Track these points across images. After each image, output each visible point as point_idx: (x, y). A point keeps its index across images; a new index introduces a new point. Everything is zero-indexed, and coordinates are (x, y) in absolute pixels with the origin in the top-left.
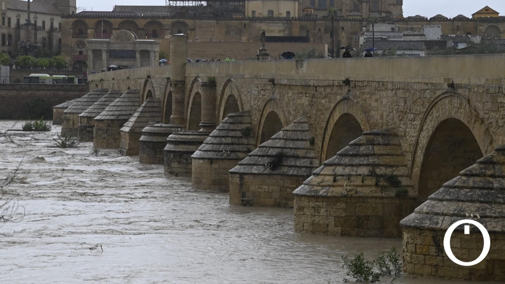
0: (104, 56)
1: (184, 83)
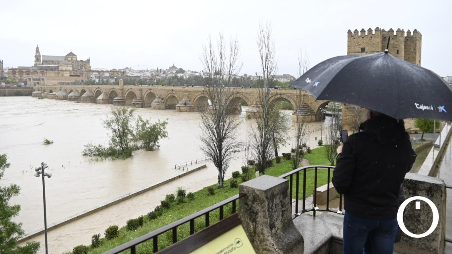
0: (32, 80)
1: (123, 89)
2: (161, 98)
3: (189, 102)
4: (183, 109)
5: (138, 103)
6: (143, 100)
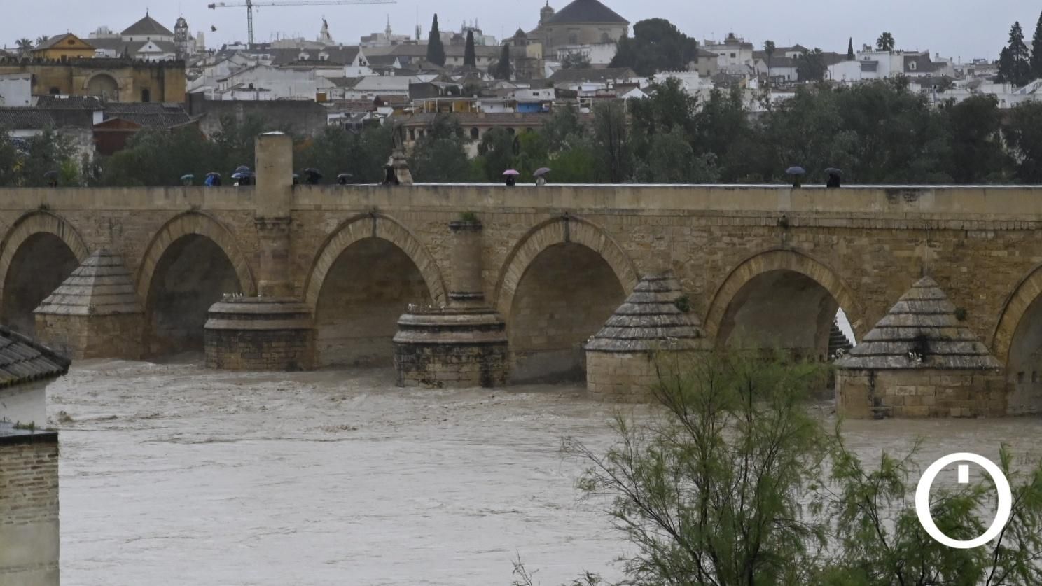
1: (289, 220)
2: (675, 295)
3: (951, 333)
4: (902, 394)
5: (449, 348)
6: (489, 318)
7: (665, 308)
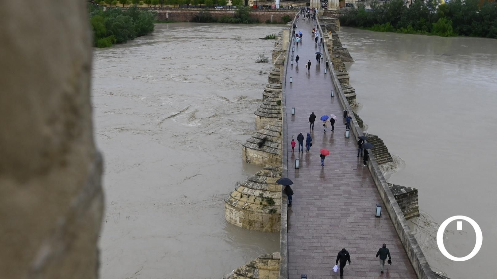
4: (254, 156)
7: (272, 103)
